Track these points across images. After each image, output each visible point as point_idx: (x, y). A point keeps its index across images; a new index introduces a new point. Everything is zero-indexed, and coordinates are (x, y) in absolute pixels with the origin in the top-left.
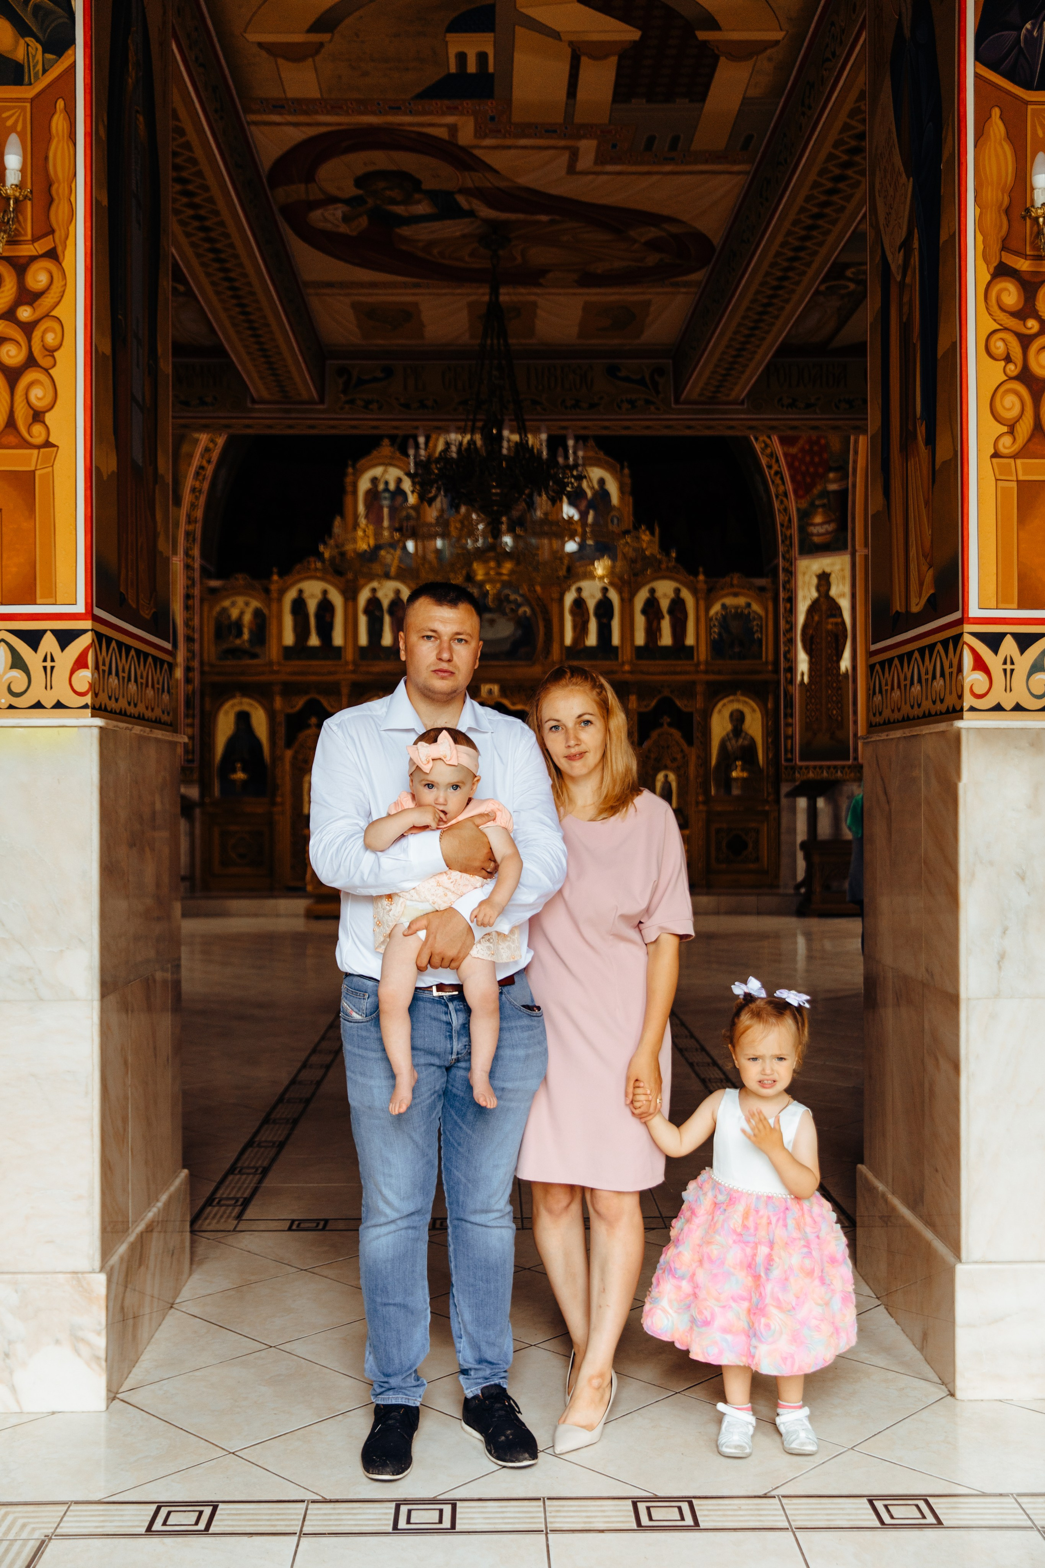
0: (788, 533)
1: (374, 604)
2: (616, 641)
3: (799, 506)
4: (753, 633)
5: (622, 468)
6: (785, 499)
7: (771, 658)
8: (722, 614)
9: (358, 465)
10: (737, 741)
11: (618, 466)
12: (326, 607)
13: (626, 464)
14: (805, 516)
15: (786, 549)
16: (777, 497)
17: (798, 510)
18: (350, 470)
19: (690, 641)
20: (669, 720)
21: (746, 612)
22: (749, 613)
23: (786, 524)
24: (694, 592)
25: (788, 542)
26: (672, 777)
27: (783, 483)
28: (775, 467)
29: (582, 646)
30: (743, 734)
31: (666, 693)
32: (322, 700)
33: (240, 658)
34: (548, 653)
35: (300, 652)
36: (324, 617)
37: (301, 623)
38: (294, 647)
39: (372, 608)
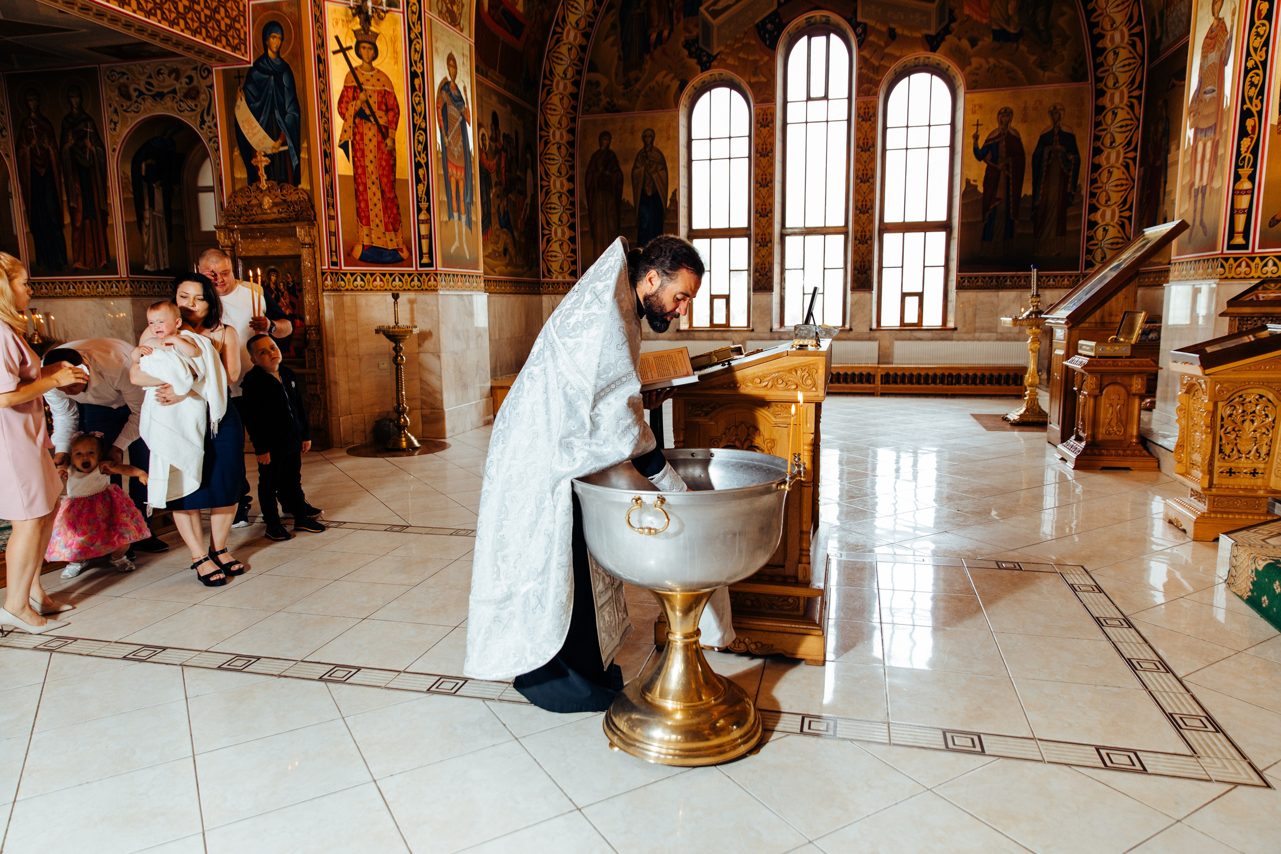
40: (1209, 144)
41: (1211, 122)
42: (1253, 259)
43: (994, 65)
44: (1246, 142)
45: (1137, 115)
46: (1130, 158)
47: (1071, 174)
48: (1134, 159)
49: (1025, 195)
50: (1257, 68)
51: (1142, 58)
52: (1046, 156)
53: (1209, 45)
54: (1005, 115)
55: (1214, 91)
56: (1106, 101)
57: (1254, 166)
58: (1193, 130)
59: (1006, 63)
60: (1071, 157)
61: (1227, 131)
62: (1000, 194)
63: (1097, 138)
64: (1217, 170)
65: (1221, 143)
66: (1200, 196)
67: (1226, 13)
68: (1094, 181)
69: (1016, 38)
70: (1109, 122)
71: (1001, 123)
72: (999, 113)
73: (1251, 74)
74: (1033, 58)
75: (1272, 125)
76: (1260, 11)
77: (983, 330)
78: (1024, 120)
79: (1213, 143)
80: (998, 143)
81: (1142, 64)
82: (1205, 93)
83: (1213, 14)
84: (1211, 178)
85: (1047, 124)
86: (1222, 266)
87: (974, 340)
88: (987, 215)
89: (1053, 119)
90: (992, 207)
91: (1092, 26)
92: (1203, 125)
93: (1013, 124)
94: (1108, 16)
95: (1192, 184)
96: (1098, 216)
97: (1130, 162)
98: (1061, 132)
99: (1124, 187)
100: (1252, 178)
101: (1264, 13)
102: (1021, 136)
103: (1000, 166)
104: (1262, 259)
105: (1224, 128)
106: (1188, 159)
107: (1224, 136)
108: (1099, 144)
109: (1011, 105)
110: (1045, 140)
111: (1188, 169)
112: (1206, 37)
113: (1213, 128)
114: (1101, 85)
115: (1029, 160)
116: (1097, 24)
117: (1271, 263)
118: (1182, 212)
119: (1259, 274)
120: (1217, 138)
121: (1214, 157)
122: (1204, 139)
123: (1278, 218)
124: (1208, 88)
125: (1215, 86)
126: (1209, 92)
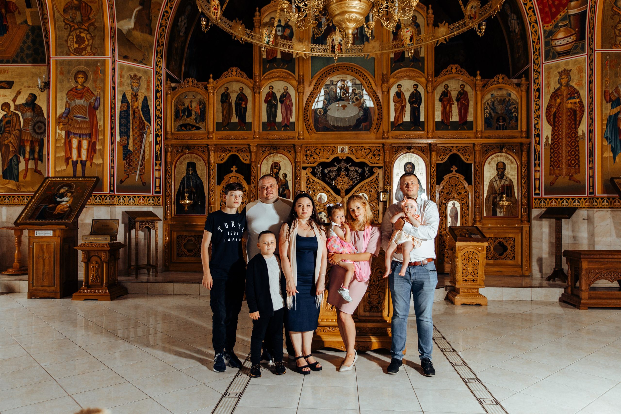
0: (538, 47)
1: (271, 95)
2: (422, 119)
3: (545, 28)
4: (512, 113)
5: (428, 9)
6: (535, 25)
7: (524, 128)
8: (492, 101)
9: (262, 11)
10: (500, 182)
11: (426, 8)
12: (242, 98)
13: (430, 6)
14: (550, 34)
15: (536, 57)
16: (530, 24)
17: (545, 31)
18: (258, 13)
19: (470, 118)
20: (456, 169)
21: (507, 99)
22: (510, 99)
23: (536, 41)
24: (474, 87)
25: (537, 53)
26: (458, 205)
27: (535, 15)
28: (529, 5)
29: (401, 122)
30: (504, 178)
31: (455, 151)
32: (239, 155)
33: (190, 130)
34: (380, 126)
35: (226, 126)
36: (241, 104)
37: (227, 108)
38: (222, 123)
39: (270, 98)
40: (85, 142)
42: (115, 197)
44: (112, 146)
50: (113, 116)
53: (75, 95)
55: (85, 118)
57: (114, 157)
58: (64, 131)
61: (103, 140)
64: (97, 155)
66: (79, 165)
73: (112, 118)
75: (117, 142)
79: (89, 142)
82: (75, 116)
83: (77, 82)
86: (110, 199)
92: (76, 131)
95: (69, 158)
100: (114, 162)
101: (114, 94)
104: (118, 197)
105: (100, 137)
106: (61, 144)
111: (61, 149)
112: (71, 90)
113: (90, 135)
117: (122, 199)
118: (57, 170)
119: (118, 203)
120: (93, 140)
121: (92, 149)
122: (79, 138)
123: (123, 180)
124: (79, 115)
125: (85, 115)
126: (80, 117)
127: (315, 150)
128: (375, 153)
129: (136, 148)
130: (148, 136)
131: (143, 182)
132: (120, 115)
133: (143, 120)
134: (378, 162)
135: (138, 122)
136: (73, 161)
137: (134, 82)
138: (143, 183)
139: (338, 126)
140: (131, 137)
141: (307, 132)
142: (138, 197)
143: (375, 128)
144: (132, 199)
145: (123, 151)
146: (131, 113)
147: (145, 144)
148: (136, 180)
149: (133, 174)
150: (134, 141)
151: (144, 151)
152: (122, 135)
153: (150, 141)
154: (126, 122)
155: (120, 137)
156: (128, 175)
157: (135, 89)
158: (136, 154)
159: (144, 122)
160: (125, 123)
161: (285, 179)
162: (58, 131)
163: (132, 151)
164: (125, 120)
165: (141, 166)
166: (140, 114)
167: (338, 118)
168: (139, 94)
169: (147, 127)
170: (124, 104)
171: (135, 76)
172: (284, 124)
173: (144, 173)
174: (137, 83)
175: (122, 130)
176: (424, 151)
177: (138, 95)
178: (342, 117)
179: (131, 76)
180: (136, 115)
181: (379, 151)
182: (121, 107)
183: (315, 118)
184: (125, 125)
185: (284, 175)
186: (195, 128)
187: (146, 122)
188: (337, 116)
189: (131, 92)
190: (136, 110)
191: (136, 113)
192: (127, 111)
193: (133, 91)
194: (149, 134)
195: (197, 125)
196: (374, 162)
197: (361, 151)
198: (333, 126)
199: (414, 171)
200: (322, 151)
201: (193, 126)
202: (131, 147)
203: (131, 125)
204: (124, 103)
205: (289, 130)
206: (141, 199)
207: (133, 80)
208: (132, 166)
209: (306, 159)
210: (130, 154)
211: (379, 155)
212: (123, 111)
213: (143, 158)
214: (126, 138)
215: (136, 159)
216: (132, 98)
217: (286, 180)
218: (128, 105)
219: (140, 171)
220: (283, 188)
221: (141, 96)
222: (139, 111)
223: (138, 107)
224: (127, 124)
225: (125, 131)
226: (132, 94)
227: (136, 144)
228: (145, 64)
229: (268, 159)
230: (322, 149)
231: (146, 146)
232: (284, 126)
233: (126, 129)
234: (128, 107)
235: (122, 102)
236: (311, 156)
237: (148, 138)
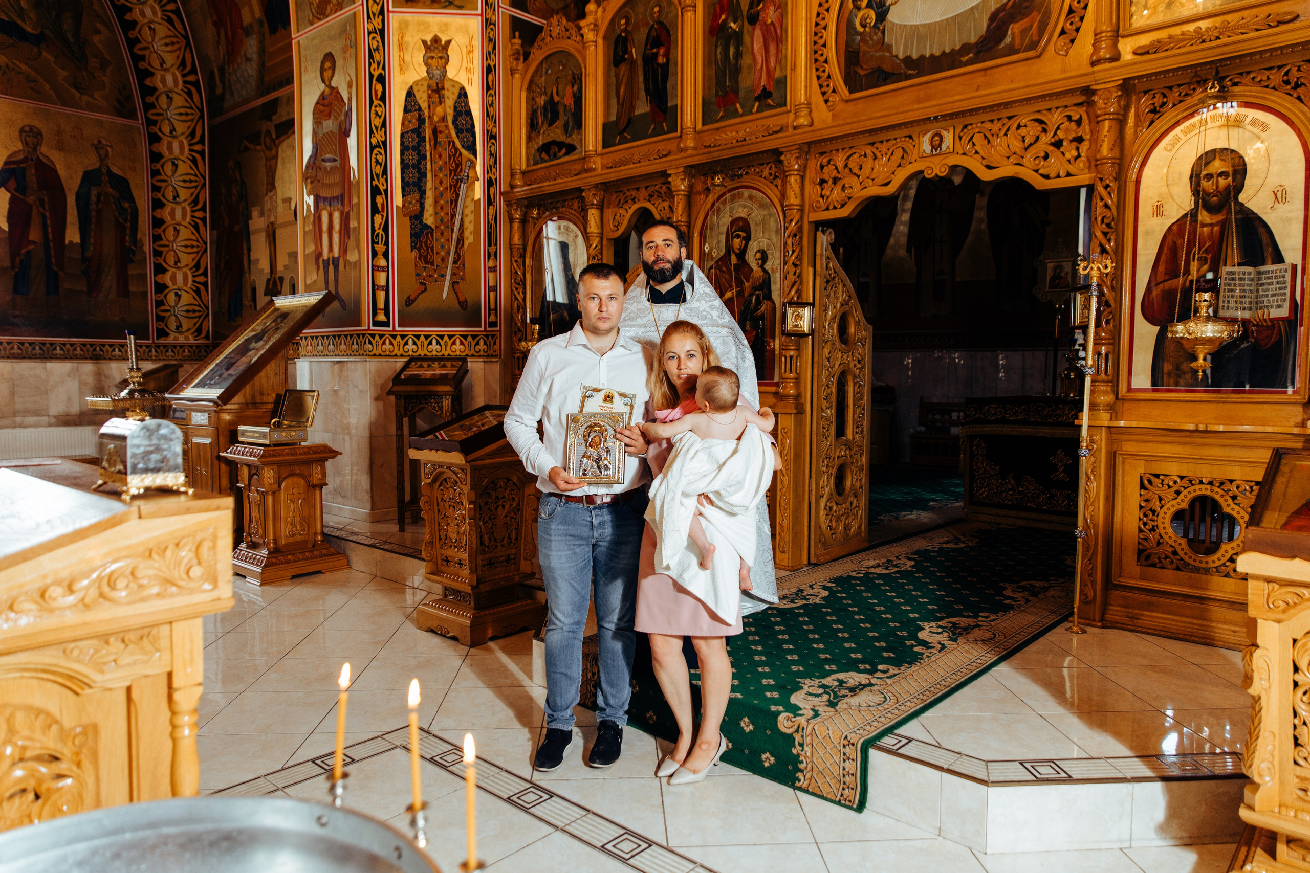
12: (658, 37)
32: (652, 209)
33: (555, 157)
34: (1082, 19)
35: (624, 130)
36: (656, 54)
37: (625, 79)
38: (617, 123)
39: (723, 17)
40: (336, 215)
41: (337, 192)
42: (394, 337)
43: (7, 65)
44: (378, 218)
45: (202, 172)
46: (199, 218)
47: (128, 225)
48: (204, 220)
49: (71, 242)
50: (379, 147)
51: (201, 111)
52: (94, 198)
53: (322, 112)
54: (31, 136)
55: (335, 160)
56: (163, 148)
57: (387, 244)
58: (312, 197)
59: (23, 67)
60: (126, 205)
61: (358, 204)
62: (34, 235)
63: (156, 189)
64: (351, 243)
65: (352, 215)
66: (331, 268)
67: (339, 81)
68: (157, 238)
69: (38, 40)
70: (169, 173)
71: (26, 143)
72: (22, 131)
73: (375, 151)
74: (64, 73)
75: (397, 206)
76: (376, 91)
77: (26, 412)
78: (61, 147)
79: (342, 213)
80: (24, 168)
81: (202, 117)
82: (323, 160)
83: (323, 81)
84: (344, 250)
85: (92, 162)
86: (370, 343)
87: (14, 426)
88: (17, 260)
89: (100, 156)
90: (23, 251)
91: (137, 59)
92: (326, 193)
93: (44, 149)
94: (155, 52)
95: (319, 255)
96: (167, 279)
97: (199, 222)
98: (110, 173)
99: (195, 250)
100: (386, 255)
101: (379, 94)
102: (58, 167)
103: (31, 199)
104: (403, 337)
105: (355, 200)
106: (309, 227)
107: (355, 209)
108: (160, 196)
109: (38, 124)
110: (89, 178)
111: (310, 237)
112: (318, 103)
113: (341, 198)
114: (155, 129)
115: (71, 201)
116: (143, 58)
117: (410, 342)
118: (308, 283)
119: (401, 352)
120: (346, 210)
121: (346, 231)
122: (328, 208)
123: (412, 298)
124: (328, 156)
125: (336, 155)
126: (329, 160)
127: (848, 158)
128: (1061, 134)
129: (442, 220)
130: (471, 187)
131: (462, 299)
132: (402, 144)
133: (456, 149)
134: (1072, 169)
135: (445, 156)
136: (323, 260)
137: (433, 58)
138: (460, 303)
139: (922, 57)
140: (429, 194)
141: (821, 100)
142: (450, 337)
143: (1063, 32)
144: (434, 342)
145: (412, 229)
146: (428, 133)
147: (465, 207)
148: (445, 295)
149: (436, 281)
150: (436, 202)
151: (462, 225)
152: (407, 189)
153: (477, 197)
154: (416, 157)
155: (403, 196)
156: (425, 284)
157: (437, 73)
158: (442, 234)
159: (460, 154)
160: (415, 161)
161: (762, 267)
162: (306, 197)
163: (433, 226)
164: (415, 153)
165: (455, 262)
166: (449, 136)
167: (924, 25)
168: (447, 85)
169: (469, 163)
170: (409, 116)
171: (436, 40)
172: (759, 92)
173: (463, 278)
174: (441, 58)
175: (407, 179)
176: (1297, 86)
177: (443, 88)
178: (938, 20)
179: (424, 42)
180: (441, 138)
181: (1079, 122)
182: (403, 124)
183: (847, 45)
184: (414, 166)
185: (759, 255)
186: (564, 151)
187: (465, 153)
188: (918, 23)
189: (426, 84)
190: (441, 127)
191: (441, 132)
192: (418, 132)
193: (431, 78)
194: (474, 183)
195: (569, 141)
196: (1053, 175)
197: (1006, 134)
198: (908, 60)
199: (1239, 188)
200: (870, 159)
201: (561, 145)
202: (429, 219)
203: (429, 164)
204: (410, 111)
205: (770, 107)
206: (458, 342)
207: (432, 51)
208: (432, 264)
209: (822, 196)
210: (427, 234)
211: (1079, 140)
212: (407, 132)
213: (461, 240)
214: (417, 196)
215: (442, 247)
216: (429, 97)
217: (765, 271)
218: (420, 115)
219: (453, 274)
220: (758, 296)
221: (451, 89)
222: (447, 127)
223: (443, 119)
224: (419, 162)
225: (415, 179)
226: (429, 87)
227: (442, 208)
228: (460, 7)
229: (719, 210)
230: (869, 152)
231: (467, 211)
232: (758, 99)
233: (417, 175)
234: (421, 121)
235: (406, 110)
236: (835, 180)
237: (470, 193)
